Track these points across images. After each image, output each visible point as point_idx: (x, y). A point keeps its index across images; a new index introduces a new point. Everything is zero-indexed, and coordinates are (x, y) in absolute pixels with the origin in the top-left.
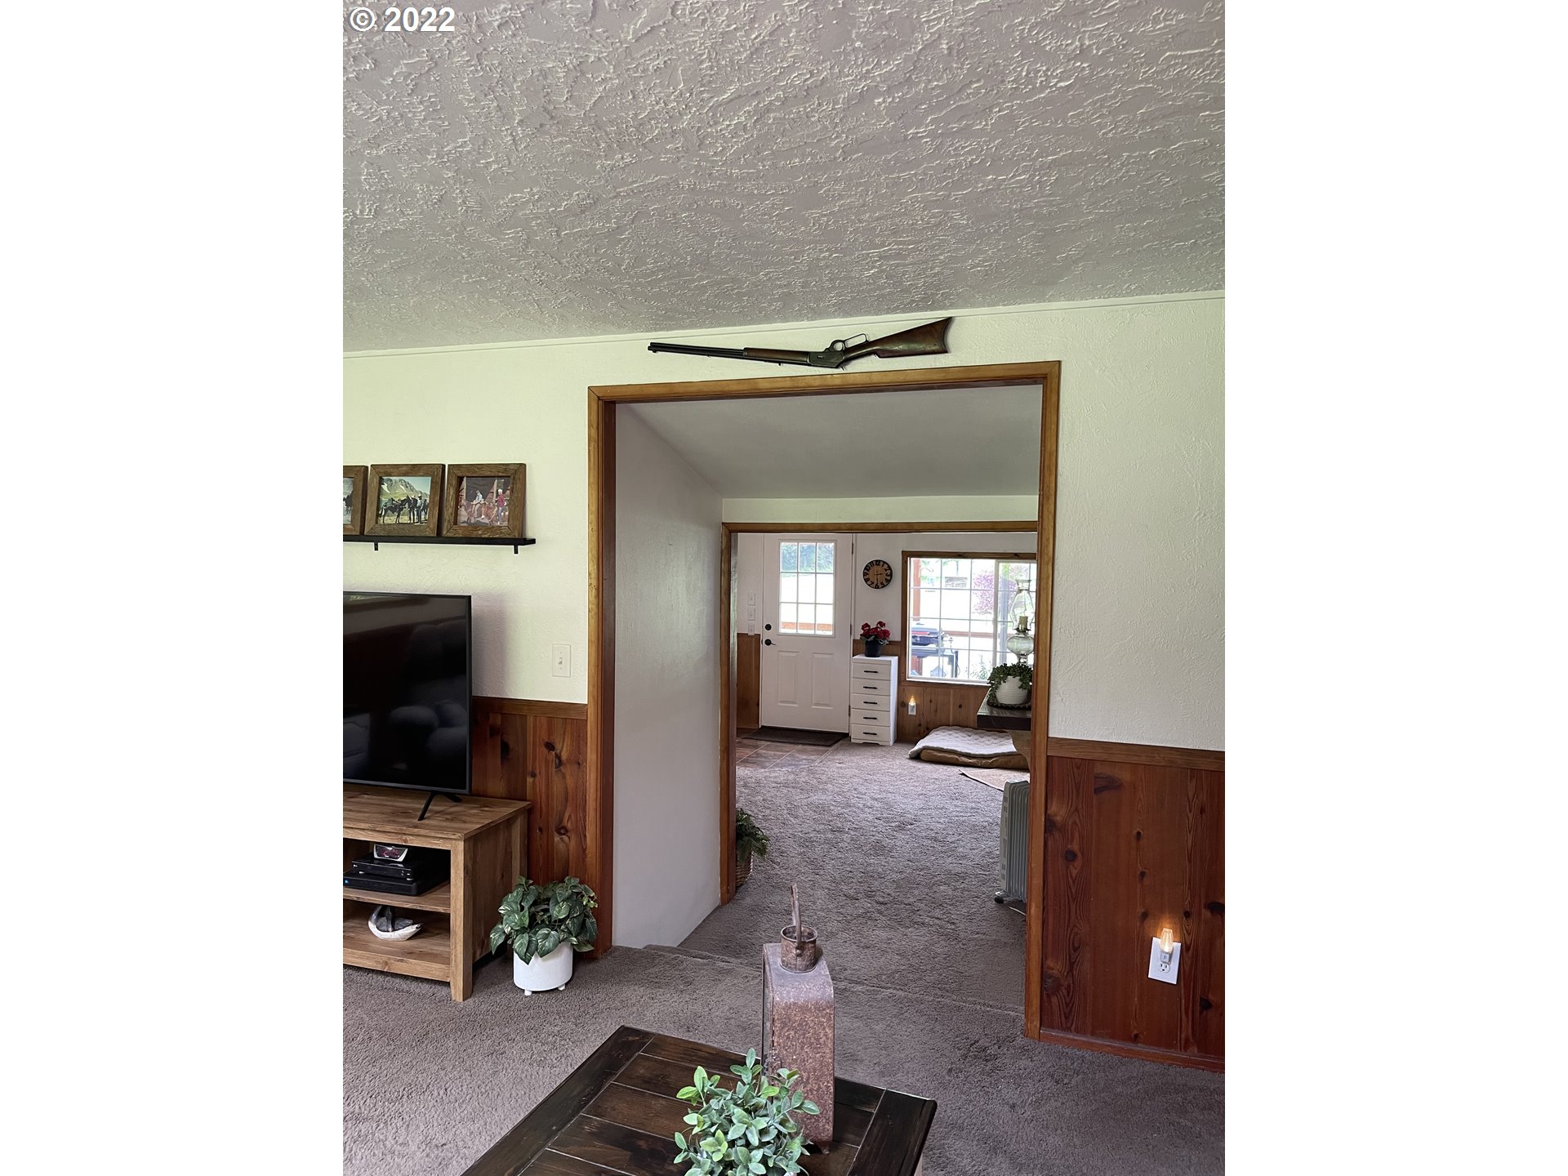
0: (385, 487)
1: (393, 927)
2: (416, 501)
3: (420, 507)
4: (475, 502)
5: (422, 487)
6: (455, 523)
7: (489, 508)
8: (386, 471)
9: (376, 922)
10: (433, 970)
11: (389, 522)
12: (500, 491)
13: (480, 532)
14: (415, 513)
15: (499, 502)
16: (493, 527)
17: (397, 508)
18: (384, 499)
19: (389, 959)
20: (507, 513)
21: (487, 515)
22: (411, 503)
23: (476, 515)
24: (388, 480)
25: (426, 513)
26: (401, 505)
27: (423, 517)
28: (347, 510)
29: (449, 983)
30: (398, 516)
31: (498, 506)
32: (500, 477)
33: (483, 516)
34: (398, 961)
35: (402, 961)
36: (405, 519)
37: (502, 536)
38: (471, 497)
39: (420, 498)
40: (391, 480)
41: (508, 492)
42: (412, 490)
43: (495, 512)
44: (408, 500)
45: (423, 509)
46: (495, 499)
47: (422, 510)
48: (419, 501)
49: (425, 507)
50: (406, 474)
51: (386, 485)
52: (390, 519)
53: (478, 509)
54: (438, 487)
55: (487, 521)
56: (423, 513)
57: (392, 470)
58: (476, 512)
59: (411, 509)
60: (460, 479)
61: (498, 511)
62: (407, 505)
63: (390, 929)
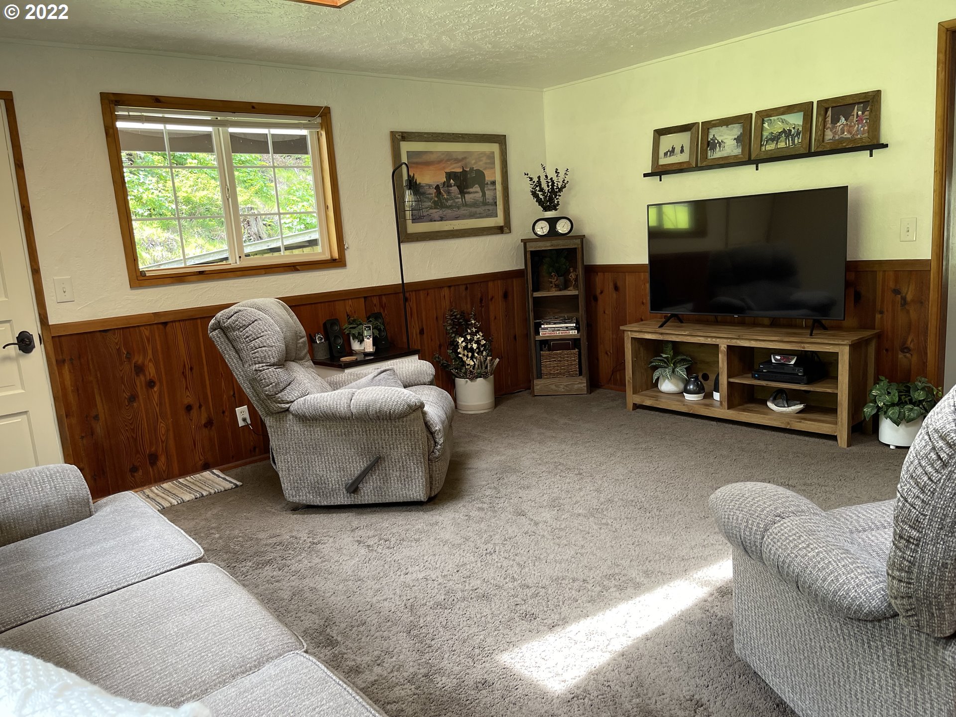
0: (766, 125)
1: (787, 404)
2: (790, 131)
3: (794, 135)
4: (838, 124)
5: (796, 120)
6: (823, 141)
7: (850, 126)
8: (765, 115)
9: (773, 402)
10: (824, 428)
11: (770, 148)
12: (860, 113)
13: (844, 144)
14: (790, 139)
15: (859, 120)
16: (856, 139)
17: (775, 138)
18: (765, 134)
19: (791, 421)
20: (866, 128)
21: (849, 132)
22: (787, 133)
23: (839, 133)
24: (768, 120)
25: (798, 138)
26: (779, 135)
27: (796, 141)
28: (737, 145)
29: (836, 436)
30: (777, 144)
31: (858, 124)
32: (859, 103)
33: (845, 133)
34: (797, 422)
35: (800, 422)
36: (782, 145)
37: (863, 144)
38: (835, 120)
39: (794, 128)
40: (771, 120)
41: (867, 113)
42: (787, 123)
43: (856, 128)
44: (784, 131)
45: (797, 135)
46: (855, 119)
47: (795, 137)
48: (793, 130)
49: (798, 133)
50: (783, 114)
51: (767, 123)
52: (771, 147)
53: (843, 129)
54: (808, 118)
55: (849, 136)
56: (796, 138)
57: (772, 112)
58: (840, 131)
59: (787, 137)
60: (826, 110)
61: (858, 128)
62: (783, 135)
63: (786, 406)
